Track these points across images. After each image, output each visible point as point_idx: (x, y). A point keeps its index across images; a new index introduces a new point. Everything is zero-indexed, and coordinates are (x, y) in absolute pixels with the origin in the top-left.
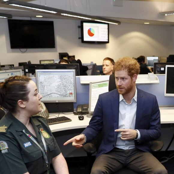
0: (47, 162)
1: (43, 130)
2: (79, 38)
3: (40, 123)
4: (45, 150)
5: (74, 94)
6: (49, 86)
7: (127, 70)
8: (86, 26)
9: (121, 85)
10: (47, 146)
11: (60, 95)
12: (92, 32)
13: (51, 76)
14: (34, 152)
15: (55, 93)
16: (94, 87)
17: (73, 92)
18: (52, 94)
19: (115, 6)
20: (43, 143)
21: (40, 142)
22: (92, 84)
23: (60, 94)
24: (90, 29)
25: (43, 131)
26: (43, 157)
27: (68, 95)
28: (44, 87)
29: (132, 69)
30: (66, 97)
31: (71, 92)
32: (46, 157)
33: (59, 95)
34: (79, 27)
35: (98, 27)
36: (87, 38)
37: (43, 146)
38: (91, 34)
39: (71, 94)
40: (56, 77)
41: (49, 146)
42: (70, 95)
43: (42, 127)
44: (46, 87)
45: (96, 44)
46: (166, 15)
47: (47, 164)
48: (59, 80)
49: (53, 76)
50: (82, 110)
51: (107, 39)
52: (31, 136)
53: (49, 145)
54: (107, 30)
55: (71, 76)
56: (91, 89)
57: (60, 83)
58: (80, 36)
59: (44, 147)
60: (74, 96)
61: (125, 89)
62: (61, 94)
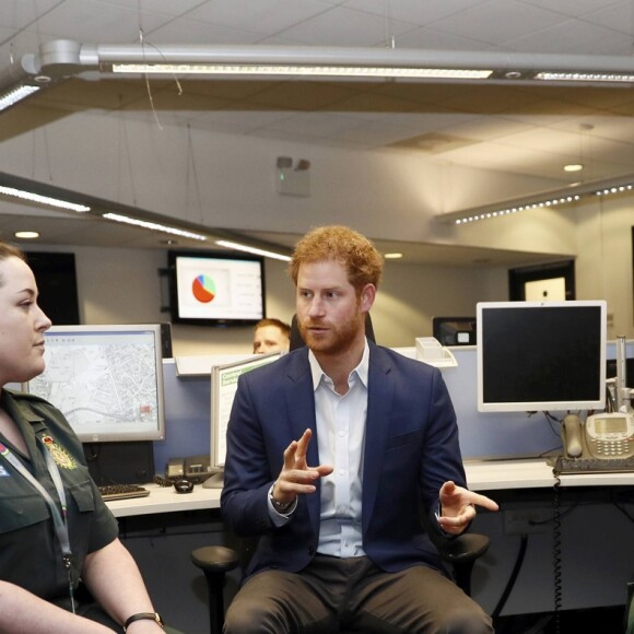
0: (66, 550)
1: (54, 442)
2: (164, 310)
3: (41, 419)
4: (59, 504)
5: (155, 412)
6: (69, 382)
7: (345, 262)
8: (187, 268)
9: (321, 314)
10: (66, 490)
11: (106, 415)
12: (207, 287)
13: (74, 348)
14: (18, 498)
15: (86, 409)
16: (228, 382)
17: (153, 405)
18: (77, 413)
19: (282, 194)
20: (52, 480)
21: (40, 472)
22: (221, 372)
23: (106, 411)
24: (201, 277)
25: (52, 446)
26: (51, 521)
27: (135, 415)
28: (50, 386)
29: (364, 262)
30: (126, 420)
31: (144, 404)
32: (62, 529)
33: (103, 414)
34: (162, 272)
35: (227, 271)
36: (189, 308)
37: (52, 490)
38: (203, 295)
39: (147, 410)
40: (91, 352)
41: (73, 493)
42: (143, 415)
43: (48, 431)
44: (55, 386)
45: (223, 326)
46: (458, 222)
47: (67, 556)
48: (104, 362)
49: (80, 347)
50: (185, 472)
51: (260, 309)
52: (7, 451)
53: (75, 488)
54: (259, 282)
55: (147, 349)
56: (217, 388)
57: (108, 371)
58: (167, 303)
59: (56, 492)
60: (155, 418)
61: (335, 332)
62: (111, 412)
